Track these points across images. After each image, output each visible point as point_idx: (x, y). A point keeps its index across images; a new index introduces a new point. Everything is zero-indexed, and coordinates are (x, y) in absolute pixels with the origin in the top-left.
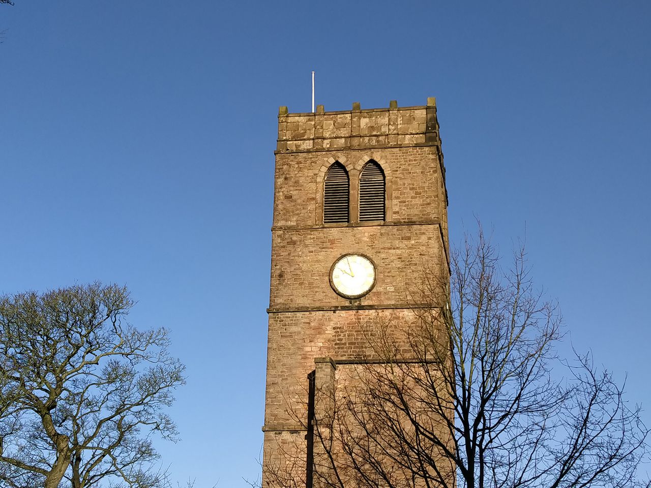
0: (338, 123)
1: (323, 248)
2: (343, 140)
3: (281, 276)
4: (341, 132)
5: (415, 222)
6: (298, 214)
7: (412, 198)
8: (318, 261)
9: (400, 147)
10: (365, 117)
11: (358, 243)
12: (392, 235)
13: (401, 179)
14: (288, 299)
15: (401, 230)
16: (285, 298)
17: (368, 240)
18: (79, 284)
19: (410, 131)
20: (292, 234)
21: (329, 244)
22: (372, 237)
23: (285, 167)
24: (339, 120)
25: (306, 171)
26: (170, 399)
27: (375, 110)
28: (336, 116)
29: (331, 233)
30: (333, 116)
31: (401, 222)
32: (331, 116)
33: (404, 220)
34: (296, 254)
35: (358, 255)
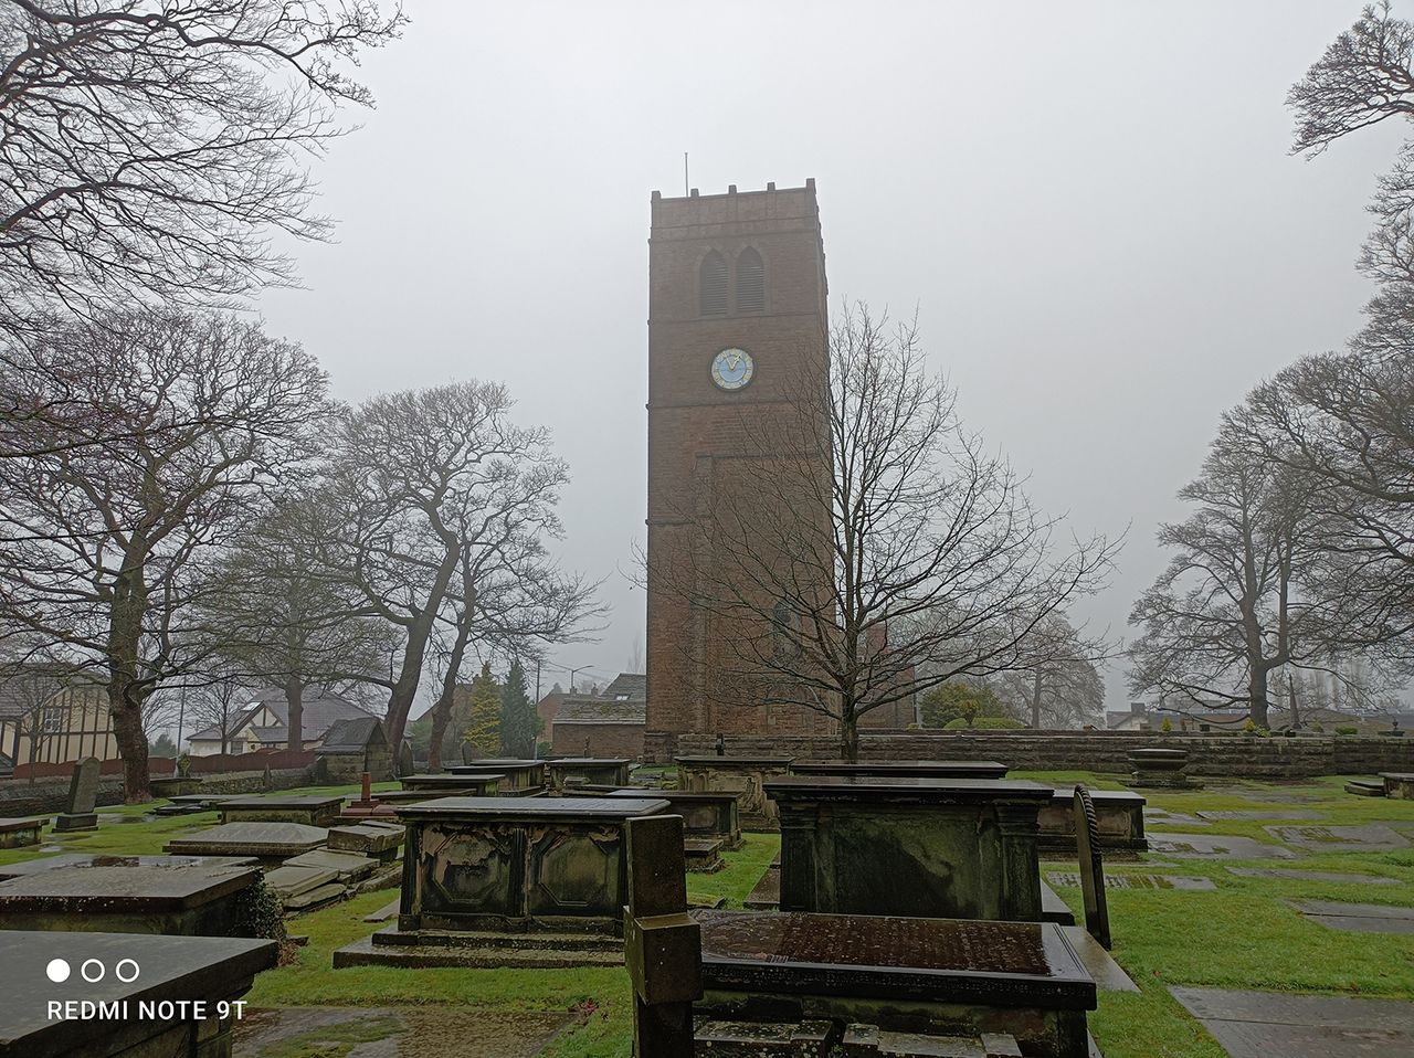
0: (714, 208)
1: (701, 342)
2: (719, 228)
3: (659, 370)
4: (717, 217)
5: (794, 313)
6: (674, 307)
7: (792, 288)
8: (696, 355)
9: (779, 233)
10: (741, 201)
11: (737, 335)
12: (771, 326)
13: (780, 267)
14: (667, 395)
15: (780, 322)
16: (665, 393)
17: (746, 332)
18: (456, 382)
19: (789, 215)
20: (669, 328)
21: (707, 337)
22: (751, 328)
23: (660, 258)
24: (715, 205)
25: (682, 262)
26: (555, 497)
27: (752, 194)
28: (711, 200)
29: (708, 326)
30: (708, 201)
31: (780, 313)
33: (783, 311)
34: (674, 348)
35: (738, 348)
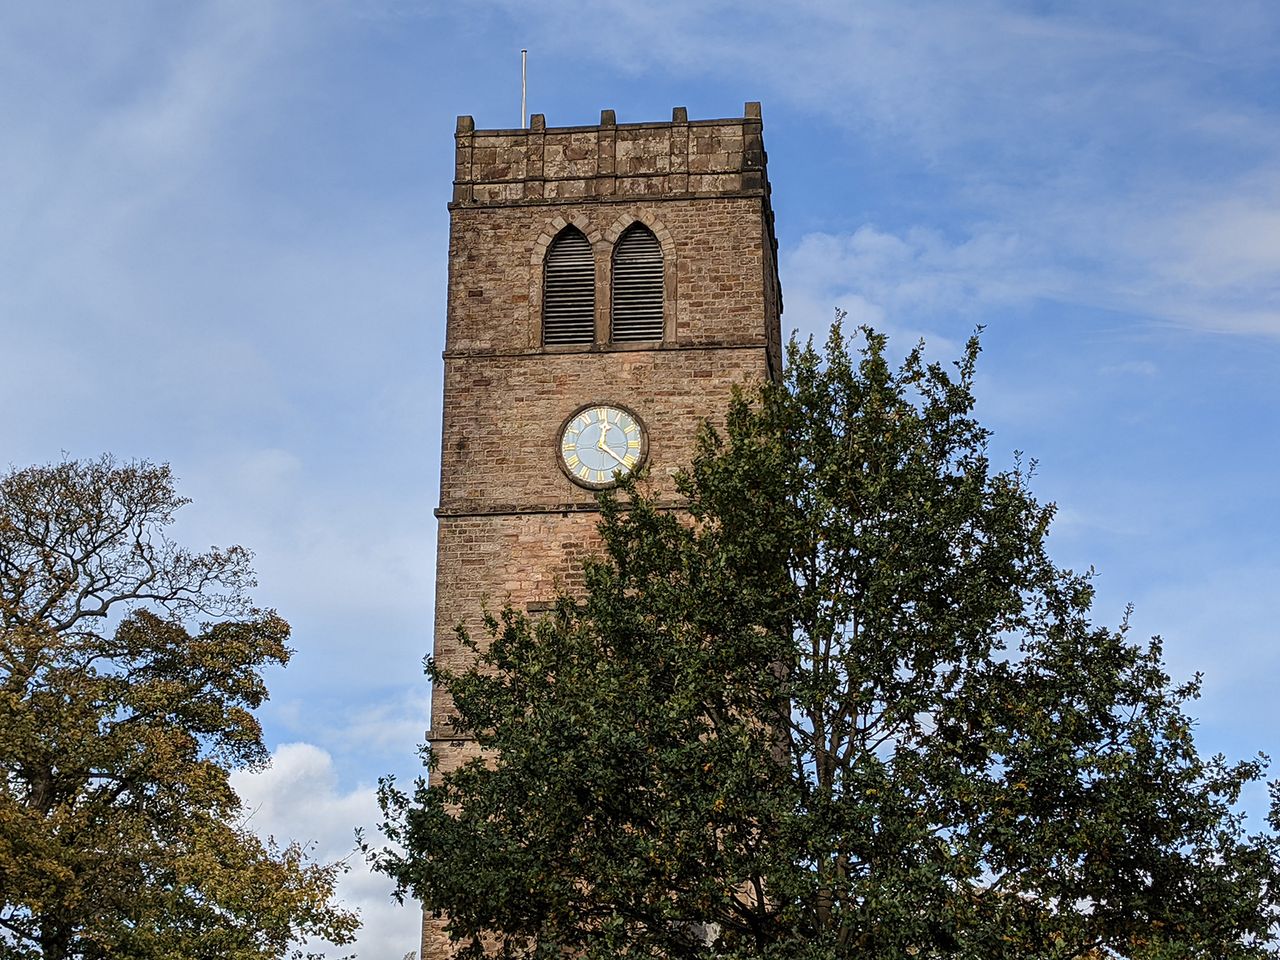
0: (572, 149)
1: (543, 393)
2: (582, 184)
3: (461, 445)
4: (579, 166)
5: (719, 343)
6: (494, 328)
7: (715, 296)
8: (533, 417)
9: (692, 198)
10: (624, 139)
11: (611, 383)
12: (675, 368)
13: (693, 259)
14: (476, 491)
15: (694, 359)
16: (469, 488)
17: (629, 377)
18: (72, 460)
19: (712, 167)
20: (482, 366)
21: (555, 385)
22: (638, 371)
23: (469, 235)
24: (575, 145)
25: (511, 243)
27: (644, 127)
28: (567, 136)
29: (558, 364)
30: (563, 136)
31: (692, 344)
32: (559, 137)
33: (699, 340)
34: (491, 404)
35: (611, 406)
